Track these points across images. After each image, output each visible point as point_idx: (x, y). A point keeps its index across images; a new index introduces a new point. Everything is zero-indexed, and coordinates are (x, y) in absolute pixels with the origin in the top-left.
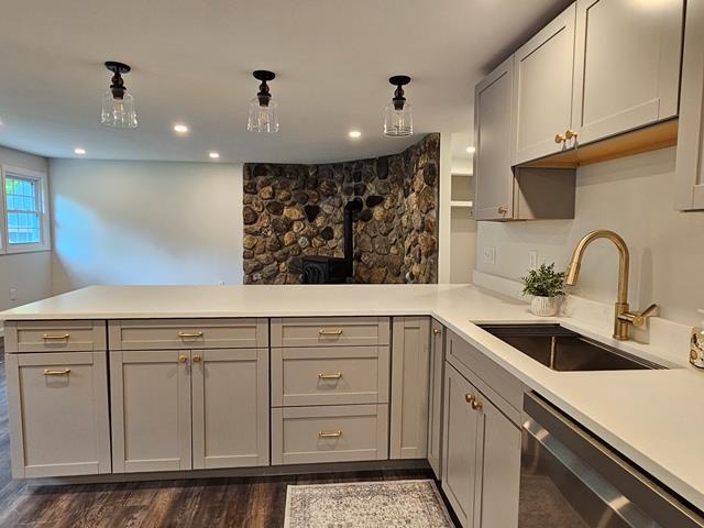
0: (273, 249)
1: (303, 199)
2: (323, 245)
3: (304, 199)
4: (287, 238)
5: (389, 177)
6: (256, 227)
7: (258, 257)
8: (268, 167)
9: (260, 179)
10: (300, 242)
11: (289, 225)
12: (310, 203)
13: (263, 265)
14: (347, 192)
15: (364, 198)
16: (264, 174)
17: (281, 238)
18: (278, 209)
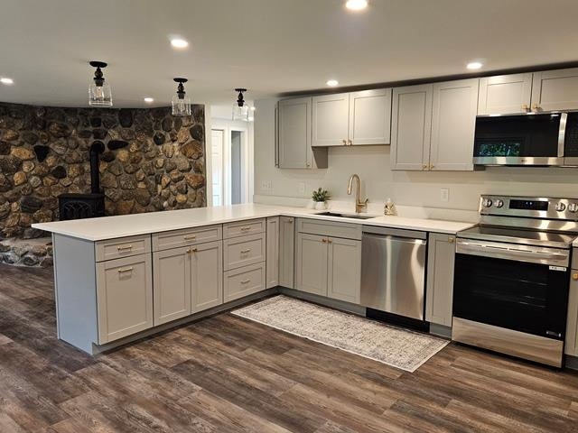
0: (3, 189)
1: (32, 139)
2: (54, 183)
4: (18, 178)
5: (133, 126)
10: (31, 181)
11: (19, 165)
12: (39, 144)
14: (85, 135)
15: (105, 142)
17: (10, 178)
18: (4, 149)
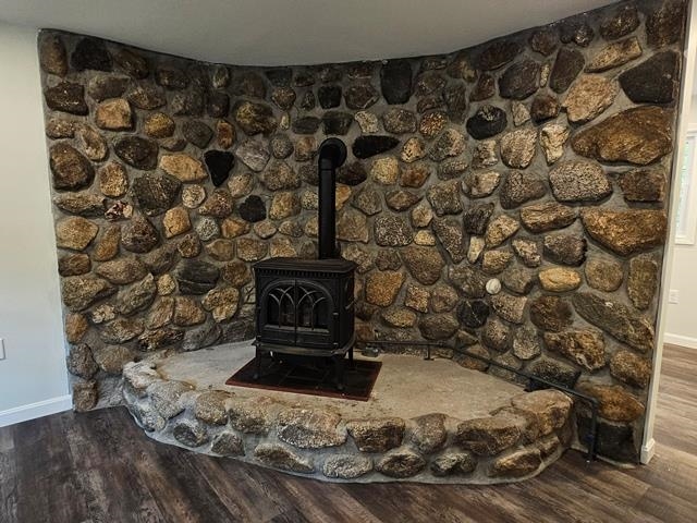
0: (140, 247)
1: (202, 135)
2: (244, 232)
3: (204, 139)
4: (171, 220)
5: (414, 100)
6: (92, 196)
7: (103, 268)
8: (113, 51)
9: (93, 79)
10: (199, 228)
11: (174, 194)
12: (216, 146)
13: (118, 285)
14: (305, 126)
15: (348, 139)
16: (104, 65)
17: (156, 222)
18: (144, 156)
